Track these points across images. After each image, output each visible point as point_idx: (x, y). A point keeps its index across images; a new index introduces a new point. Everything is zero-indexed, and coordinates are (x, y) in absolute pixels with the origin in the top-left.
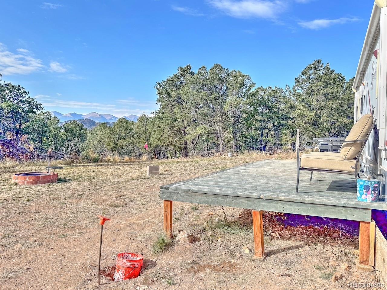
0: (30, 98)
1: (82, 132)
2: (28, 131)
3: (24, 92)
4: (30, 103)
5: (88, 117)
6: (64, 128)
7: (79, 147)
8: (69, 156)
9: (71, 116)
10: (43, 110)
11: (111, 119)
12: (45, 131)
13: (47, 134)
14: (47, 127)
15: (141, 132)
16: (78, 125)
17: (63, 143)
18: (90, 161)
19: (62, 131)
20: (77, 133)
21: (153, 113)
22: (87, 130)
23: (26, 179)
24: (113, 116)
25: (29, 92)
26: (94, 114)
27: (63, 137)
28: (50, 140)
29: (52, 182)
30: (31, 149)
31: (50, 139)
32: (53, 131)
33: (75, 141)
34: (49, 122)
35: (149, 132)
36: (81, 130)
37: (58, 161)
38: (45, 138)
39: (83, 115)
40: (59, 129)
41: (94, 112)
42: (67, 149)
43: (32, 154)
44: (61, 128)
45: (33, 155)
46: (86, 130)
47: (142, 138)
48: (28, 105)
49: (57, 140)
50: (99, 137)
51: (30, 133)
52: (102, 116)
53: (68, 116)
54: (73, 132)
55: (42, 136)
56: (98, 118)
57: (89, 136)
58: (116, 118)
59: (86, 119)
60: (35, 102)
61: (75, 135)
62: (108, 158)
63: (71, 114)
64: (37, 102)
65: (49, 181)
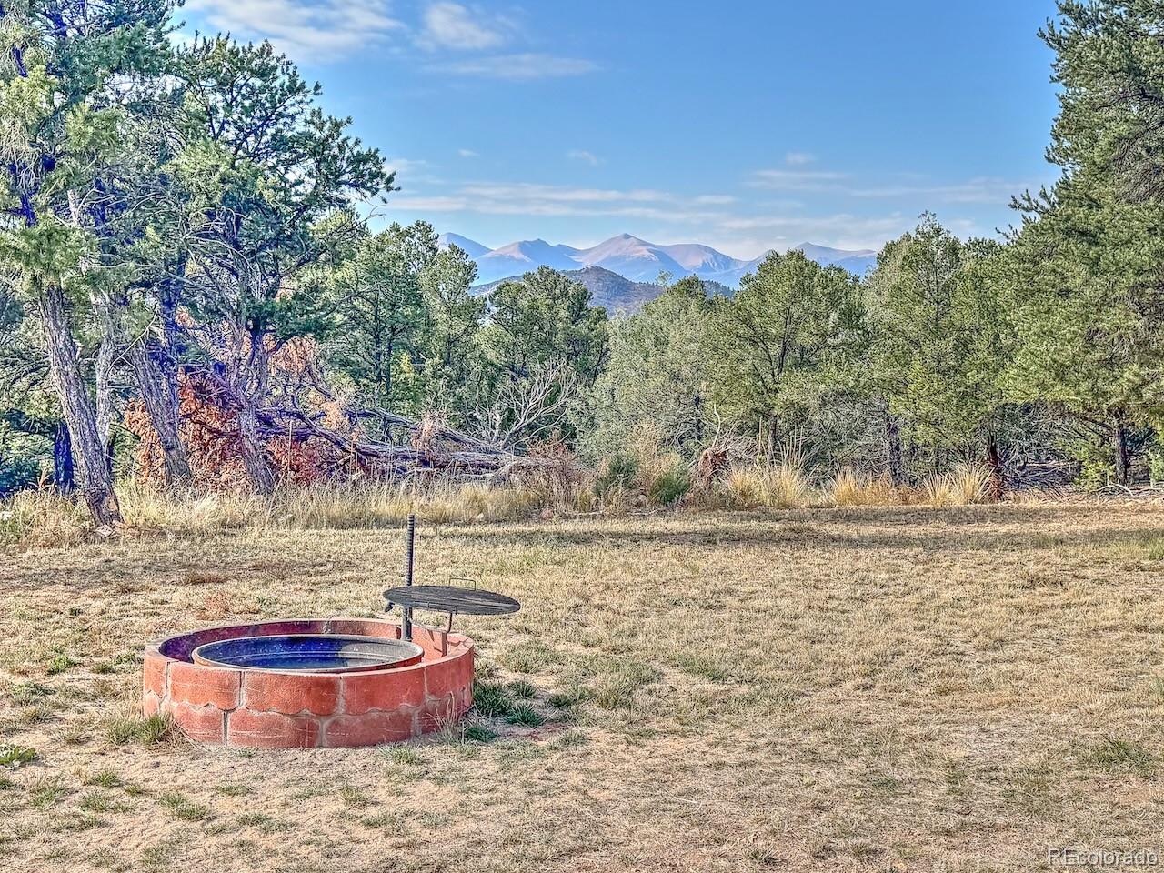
0: (325, 117)
1: (582, 328)
2: (313, 316)
3: (294, 89)
4: (319, 150)
5: (600, 259)
6: (494, 310)
7: (570, 408)
8: (525, 461)
9: (520, 256)
10: (389, 189)
11: (705, 267)
12: (405, 321)
13: (417, 339)
14: (415, 298)
15: (912, 330)
16: (564, 294)
17: (492, 386)
18: (642, 498)
19: (487, 322)
20: (559, 336)
21: (1026, 204)
22: (606, 319)
23: (230, 697)
24: (713, 251)
25: (317, 87)
26: (627, 242)
27: (491, 355)
28: (428, 372)
29: (430, 730)
30: (333, 416)
31: (429, 362)
32: (445, 324)
33: (551, 377)
34: (424, 279)
35: (961, 329)
36: (579, 317)
37: (468, 489)
38: (406, 358)
39: (575, 252)
40: (473, 311)
41: (627, 237)
42: (510, 418)
43: (338, 443)
44: (483, 310)
45: (344, 450)
46: (602, 316)
47: (917, 366)
48: (311, 163)
49: (462, 370)
50: (670, 354)
51: (323, 328)
52: (662, 254)
53: (512, 258)
54: (541, 329)
55: (390, 348)
56: (644, 262)
57: (618, 351)
58: (727, 261)
59: (587, 271)
60: (351, 143)
61: (545, 346)
62: (738, 479)
63: (523, 246)
64: (357, 143)
65: (409, 717)
